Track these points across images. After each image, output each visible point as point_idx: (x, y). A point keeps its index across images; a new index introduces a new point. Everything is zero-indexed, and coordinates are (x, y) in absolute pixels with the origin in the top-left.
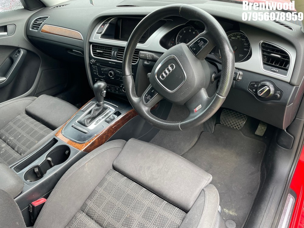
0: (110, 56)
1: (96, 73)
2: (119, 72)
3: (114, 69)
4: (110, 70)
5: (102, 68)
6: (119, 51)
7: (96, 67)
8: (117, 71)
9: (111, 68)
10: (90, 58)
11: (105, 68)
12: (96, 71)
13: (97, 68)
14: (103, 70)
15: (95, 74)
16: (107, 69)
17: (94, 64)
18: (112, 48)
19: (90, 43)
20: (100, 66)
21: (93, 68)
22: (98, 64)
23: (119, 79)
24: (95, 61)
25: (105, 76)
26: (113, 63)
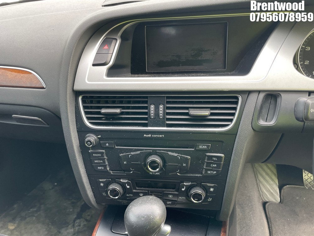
0: (145, 119)
1: (105, 166)
2: (176, 155)
3: (161, 150)
4: (150, 154)
5: (122, 151)
6: (168, 103)
7: (103, 153)
8: (170, 153)
9: (150, 149)
10: (82, 130)
11: (132, 151)
12: (104, 162)
13: (105, 154)
14: (126, 158)
15: (100, 171)
16: (138, 152)
17: (97, 146)
18: (147, 97)
19: (77, 93)
20: (115, 147)
21: (94, 155)
22: (107, 145)
23: (178, 172)
24: (98, 138)
25: (132, 171)
26: (158, 136)
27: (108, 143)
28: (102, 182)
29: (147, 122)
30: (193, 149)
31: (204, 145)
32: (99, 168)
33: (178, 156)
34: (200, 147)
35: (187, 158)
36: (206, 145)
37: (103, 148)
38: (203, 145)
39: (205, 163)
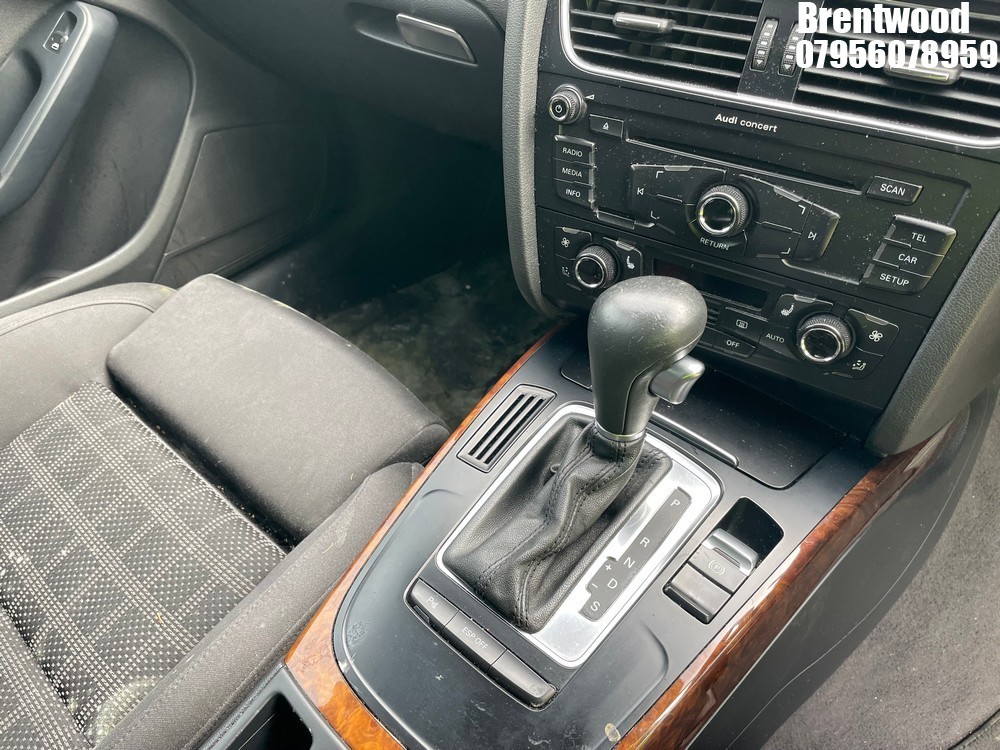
0: (735, 65)
1: (585, 190)
2: (795, 197)
3: (754, 174)
4: (718, 180)
5: (640, 155)
7: (589, 149)
8: (778, 189)
9: (722, 166)
10: (552, 71)
11: (667, 159)
12: (586, 178)
13: (592, 156)
14: (646, 177)
15: (569, 202)
16: (686, 168)
17: (579, 125)
20: (624, 139)
21: (565, 150)
22: (606, 127)
23: (785, 257)
24: (587, 101)
25: (652, 221)
26: (759, 126)
27: (609, 122)
28: (568, 236)
29: (738, 76)
30: (858, 193)
31: (899, 185)
32: (568, 191)
33: (801, 202)
34: (884, 188)
35: (827, 217)
36: (904, 186)
37: (592, 136)
38: (894, 185)
39: (883, 246)
